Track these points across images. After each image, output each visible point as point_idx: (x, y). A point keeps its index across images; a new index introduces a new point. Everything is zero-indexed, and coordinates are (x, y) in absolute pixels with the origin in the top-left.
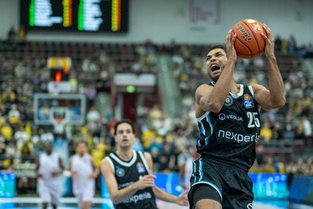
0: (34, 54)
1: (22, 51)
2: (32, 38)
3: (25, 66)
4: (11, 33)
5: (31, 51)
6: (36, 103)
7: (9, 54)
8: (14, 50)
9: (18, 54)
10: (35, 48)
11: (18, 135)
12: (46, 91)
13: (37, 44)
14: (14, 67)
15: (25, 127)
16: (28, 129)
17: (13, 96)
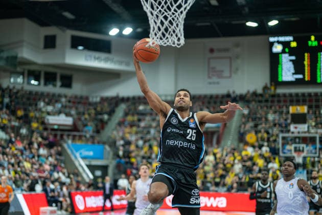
0: (282, 104)
1: (273, 102)
2: (281, 91)
3: (275, 112)
4: (265, 88)
5: (279, 101)
6: (280, 141)
7: (263, 104)
8: (267, 101)
9: (269, 104)
10: (282, 99)
11: (270, 165)
12: (288, 131)
13: (284, 95)
14: (267, 113)
15: (274, 159)
16: (277, 160)
17: (265, 135)
